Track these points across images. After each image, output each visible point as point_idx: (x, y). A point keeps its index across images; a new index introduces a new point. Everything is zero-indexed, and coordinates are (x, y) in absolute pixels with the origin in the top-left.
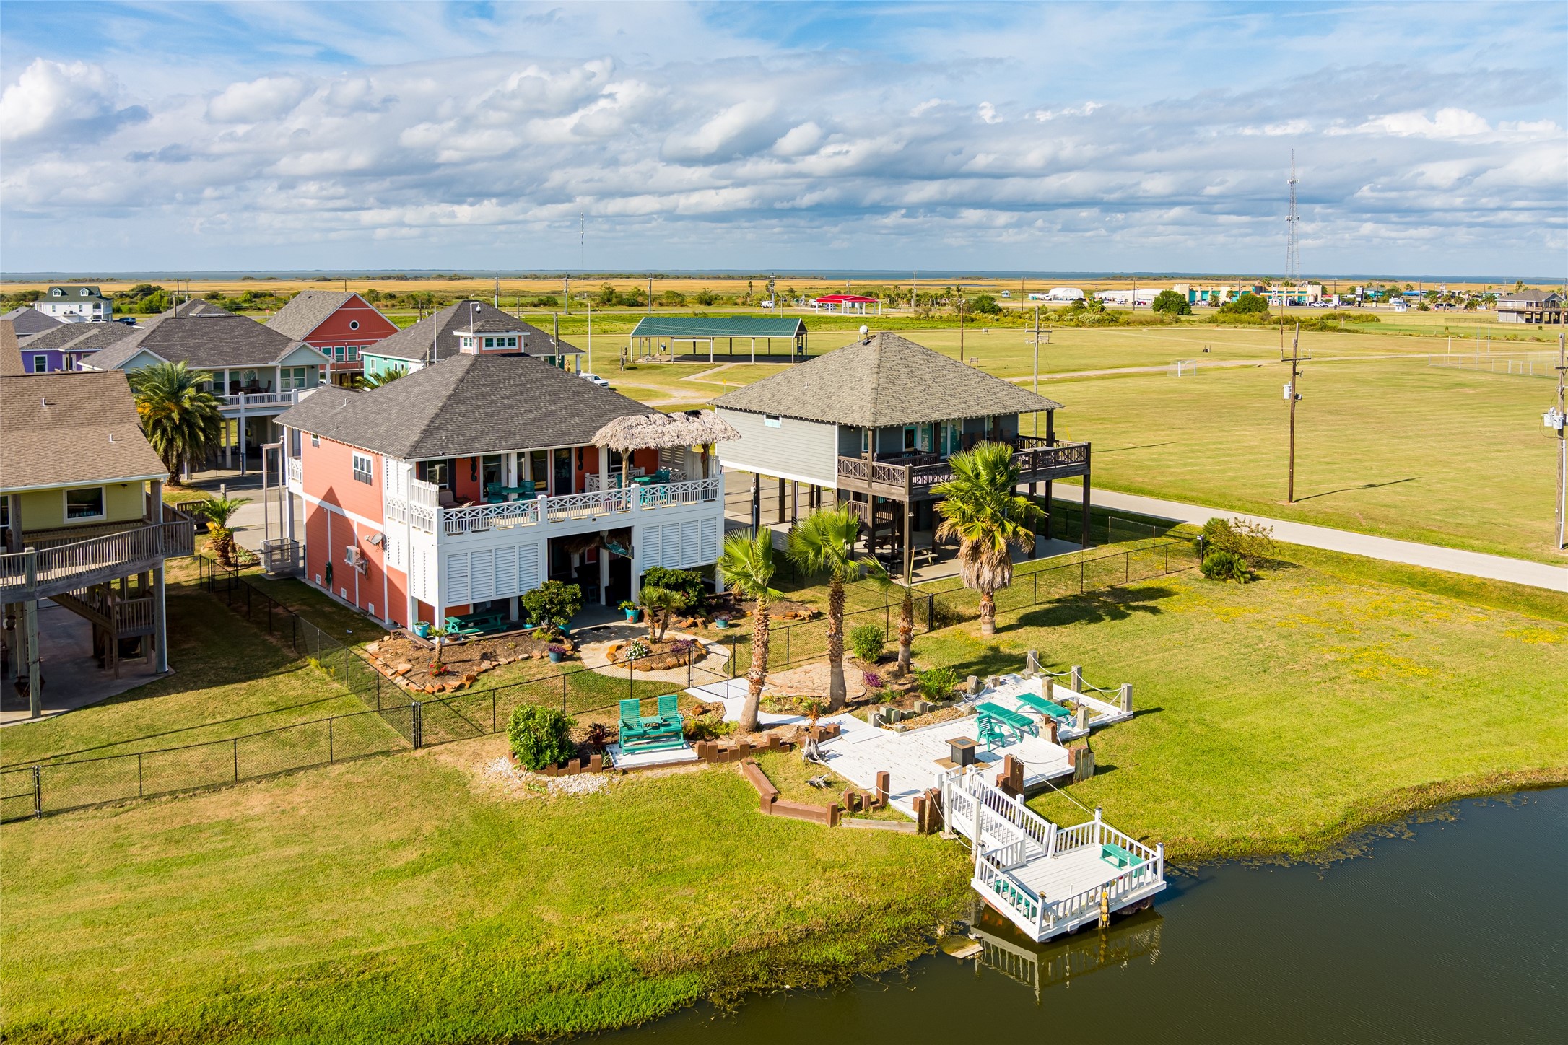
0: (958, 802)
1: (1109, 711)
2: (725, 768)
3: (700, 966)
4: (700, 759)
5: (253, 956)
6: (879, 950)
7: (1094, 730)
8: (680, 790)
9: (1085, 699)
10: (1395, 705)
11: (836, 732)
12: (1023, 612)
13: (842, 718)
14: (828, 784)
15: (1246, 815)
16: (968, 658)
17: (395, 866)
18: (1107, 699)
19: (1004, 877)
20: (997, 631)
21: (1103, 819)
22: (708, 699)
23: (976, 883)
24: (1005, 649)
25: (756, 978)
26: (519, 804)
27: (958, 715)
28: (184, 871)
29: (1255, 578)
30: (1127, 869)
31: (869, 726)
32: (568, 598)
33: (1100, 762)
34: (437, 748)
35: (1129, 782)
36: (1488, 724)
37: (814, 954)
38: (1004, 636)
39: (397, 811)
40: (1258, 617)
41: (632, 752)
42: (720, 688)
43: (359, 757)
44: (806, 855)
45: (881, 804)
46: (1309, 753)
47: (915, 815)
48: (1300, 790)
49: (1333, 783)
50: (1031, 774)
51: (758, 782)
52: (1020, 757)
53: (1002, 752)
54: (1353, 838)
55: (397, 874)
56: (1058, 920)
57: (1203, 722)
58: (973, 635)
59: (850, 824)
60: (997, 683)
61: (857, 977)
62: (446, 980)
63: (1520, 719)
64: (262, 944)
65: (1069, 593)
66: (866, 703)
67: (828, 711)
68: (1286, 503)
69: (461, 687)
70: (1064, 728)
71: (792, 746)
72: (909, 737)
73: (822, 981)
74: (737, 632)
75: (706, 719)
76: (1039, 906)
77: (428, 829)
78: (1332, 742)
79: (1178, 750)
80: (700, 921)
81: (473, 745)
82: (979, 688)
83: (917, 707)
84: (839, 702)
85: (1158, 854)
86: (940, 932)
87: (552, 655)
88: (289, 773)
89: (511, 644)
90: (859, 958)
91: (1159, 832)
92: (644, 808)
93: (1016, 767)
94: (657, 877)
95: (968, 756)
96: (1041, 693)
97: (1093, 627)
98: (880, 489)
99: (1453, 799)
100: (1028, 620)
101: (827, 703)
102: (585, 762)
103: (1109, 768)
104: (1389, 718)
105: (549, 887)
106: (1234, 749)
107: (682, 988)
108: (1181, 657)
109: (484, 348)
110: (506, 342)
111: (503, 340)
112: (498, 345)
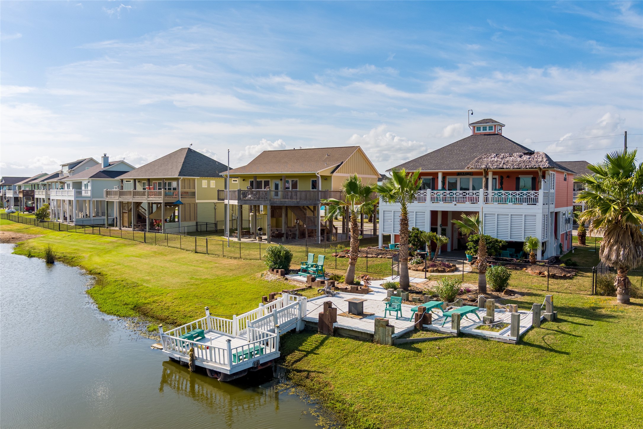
109: (476, 132)
110: (488, 128)
111: (486, 127)
112: (483, 130)
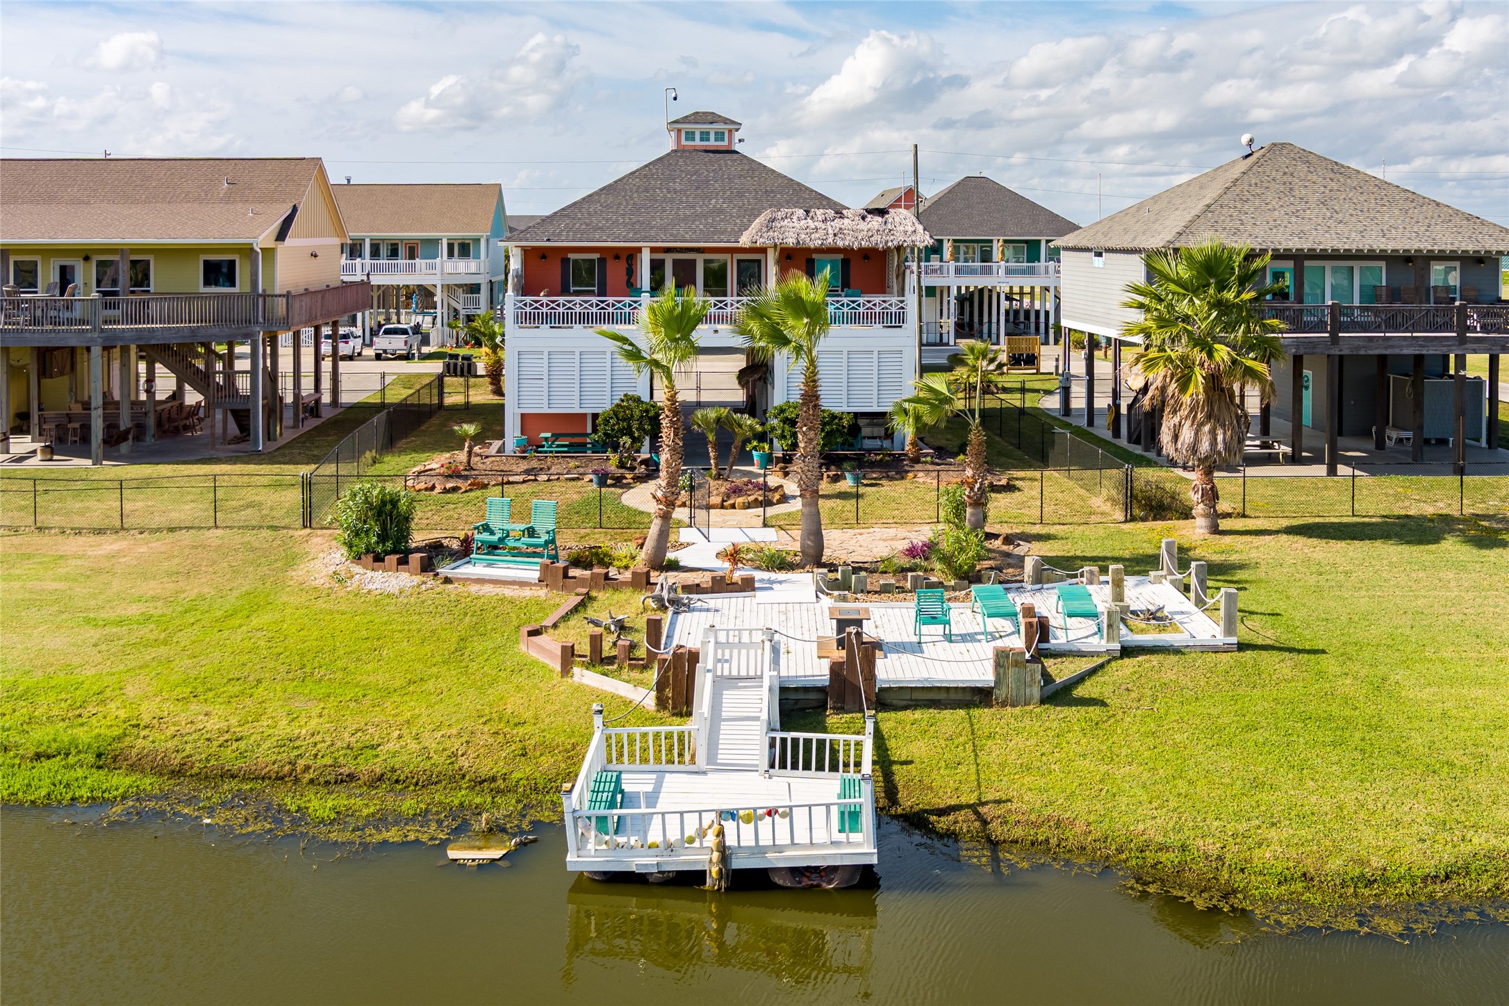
4: (541, 583)
8: (478, 610)
34: (324, 532)
65: (1442, 511)
109: (684, 142)
110: (712, 136)
111: (708, 133)
112: (702, 140)
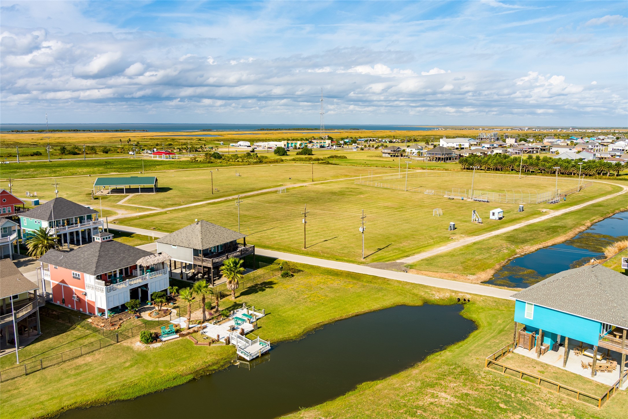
0: (232, 338)
1: (260, 315)
2: (185, 338)
3: (192, 373)
4: (180, 337)
5: (109, 385)
6: (222, 366)
7: (257, 320)
8: (177, 343)
9: (255, 313)
10: (317, 306)
11: (205, 327)
12: (241, 292)
13: (206, 324)
14: (207, 338)
15: (286, 333)
16: (230, 306)
17: (127, 366)
18: (260, 312)
19: (243, 351)
20: (236, 298)
21: (259, 338)
22: (176, 323)
23: (238, 352)
24: (238, 302)
25: (202, 374)
26: (145, 351)
27: (230, 320)
28: (83, 374)
29: (293, 276)
30: (264, 346)
31: (212, 325)
32: (138, 303)
33: (259, 326)
34: (122, 342)
35: (264, 330)
36: (333, 308)
37: (211, 368)
38: (237, 299)
39: (121, 356)
40: (292, 287)
41: (165, 337)
42: (178, 320)
43: (106, 346)
44: (205, 352)
45: (218, 341)
46: (298, 319)
47: (225, 342)
48: (296, 327)
49: (302, 325)
50: (245, 331)
51: (193, 340)
52: (243, 328)
53: (240, 327)
54: (304, 335)
55: (128, 367)
56: (252, 356)
57: (279, 315)
58: (230, 299)
59: (212, 345)
60: (237, 311)
61: (219, 371)
62: (147, 383)
63: (339, 307)
64: (110, 383)
65: (251, 285)
66: (210, 320)
67: (203, 322)
68: (304, 249)
69: (118, 328)
70: (251, 320)
71: (198, 331)
72: (221, 326)
73: (214, 372)
74: (176, 305)
75: (178, 328)
76: (249, 354)
77: (129, 358)
78: (303, 316)
79: (274, 322)
80: (189, 366)
81: (129, 340)
82: (234, 313)
83: (221, 319)
84: (205, 320)
85: (269, 343)
86: (232, 361)
87: (136, 317)
88: (93, 352)
89: (125, 316)
90: (219, 368)
91: (270, 338)
92: (171, 348)
93: (243, 330)
94: (178, 360)
95: (233, 329)
96: (246, 313)
97: (256, 294)
98: (204, 264)
99: (324, 325)
100: (243, 294)
101: (202, 321)
102: (157, 341)
103: (261, 327)
104: (315, 309)
105: (159, 365)
106: (284, 320)
107: (191, 377)
108: (275, 300)
112: (106, 239)
